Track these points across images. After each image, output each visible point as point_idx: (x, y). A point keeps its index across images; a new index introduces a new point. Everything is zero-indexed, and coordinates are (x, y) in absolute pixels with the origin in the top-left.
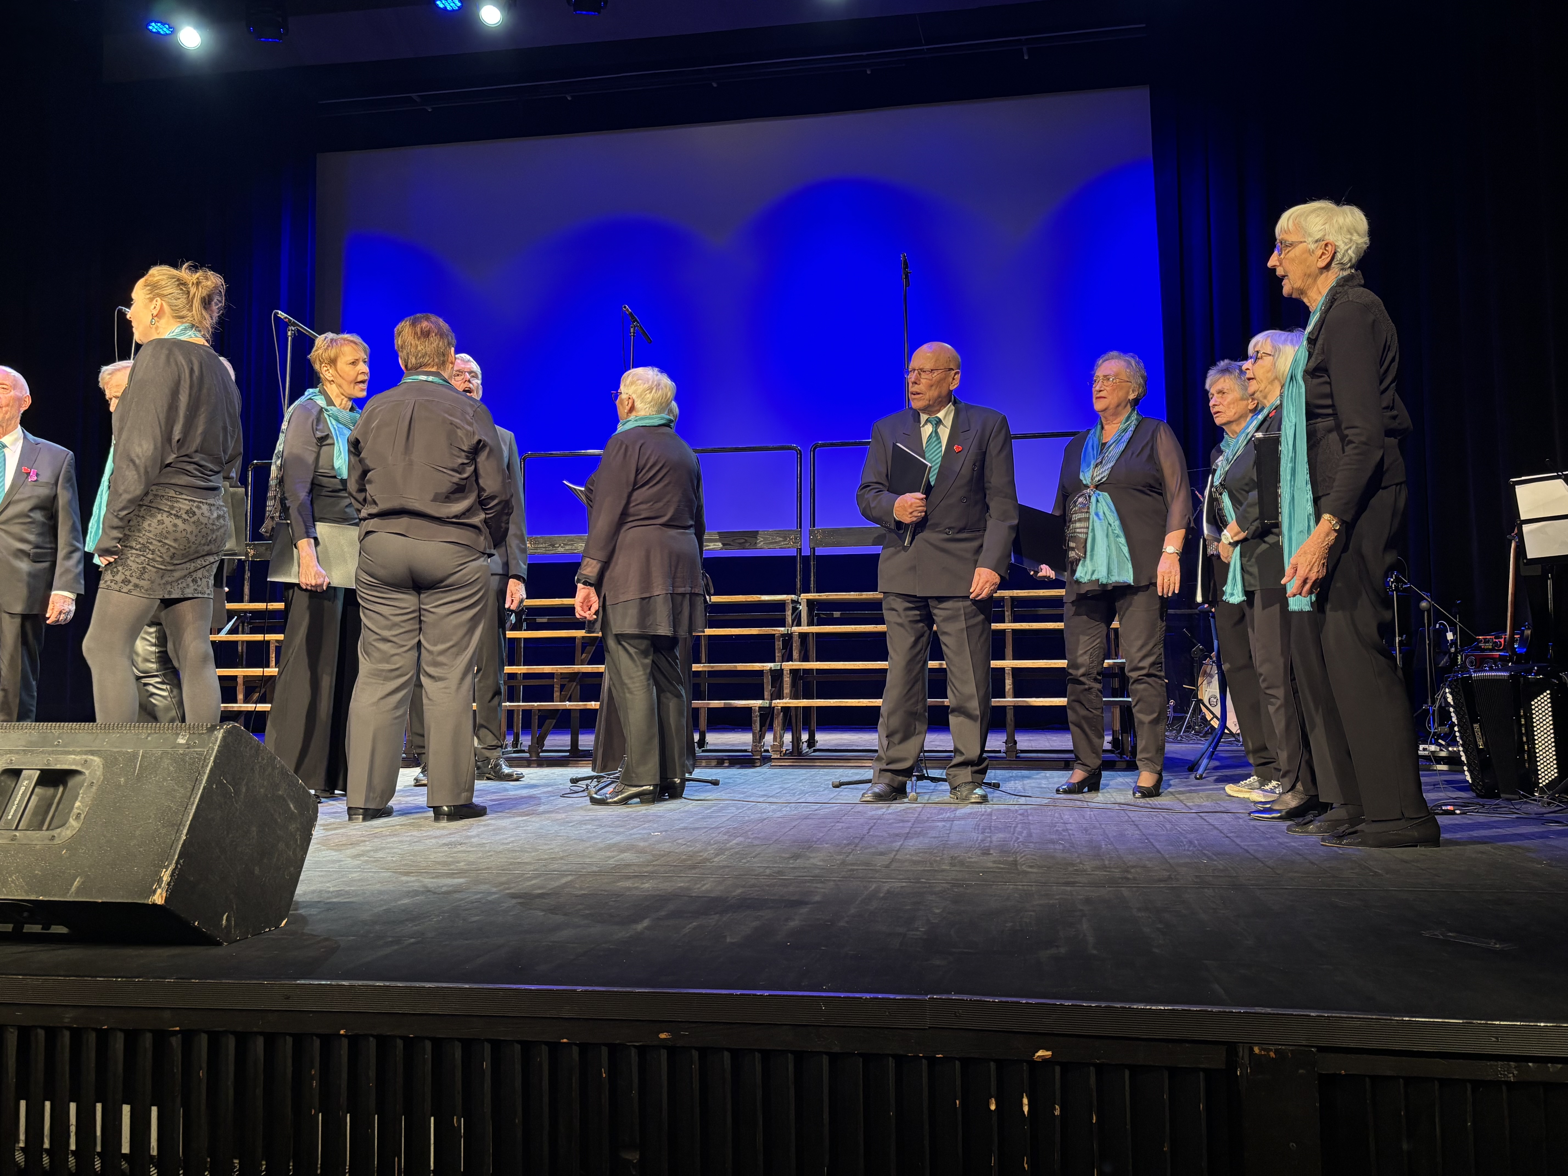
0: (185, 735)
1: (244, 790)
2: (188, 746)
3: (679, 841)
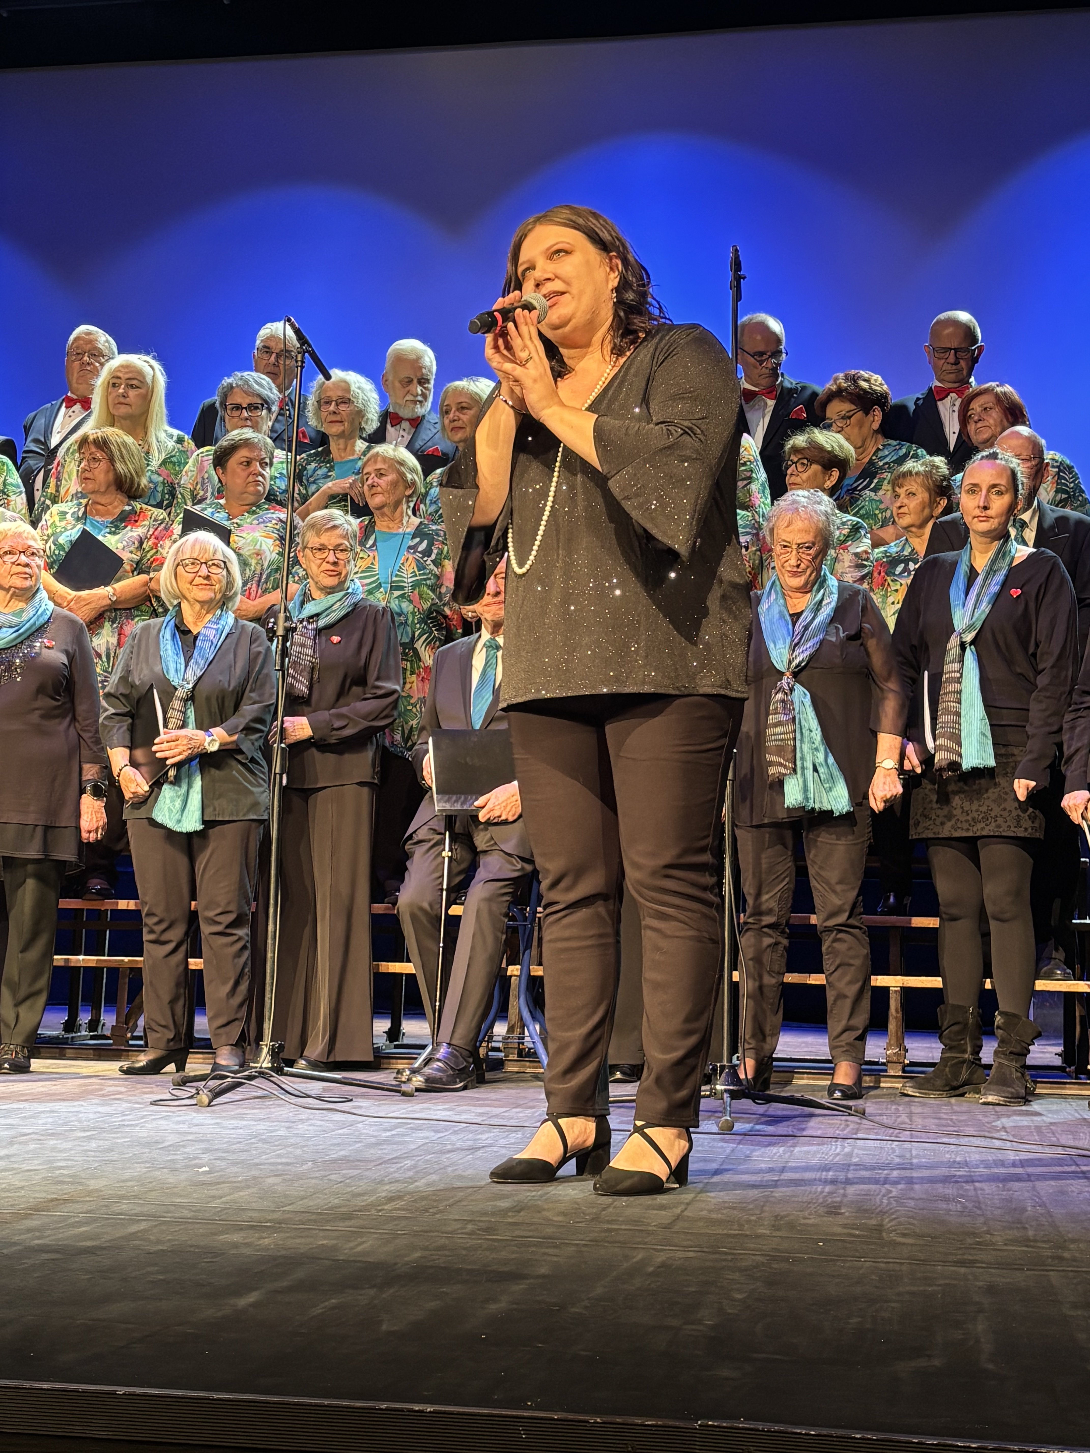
3: (333, 1177)
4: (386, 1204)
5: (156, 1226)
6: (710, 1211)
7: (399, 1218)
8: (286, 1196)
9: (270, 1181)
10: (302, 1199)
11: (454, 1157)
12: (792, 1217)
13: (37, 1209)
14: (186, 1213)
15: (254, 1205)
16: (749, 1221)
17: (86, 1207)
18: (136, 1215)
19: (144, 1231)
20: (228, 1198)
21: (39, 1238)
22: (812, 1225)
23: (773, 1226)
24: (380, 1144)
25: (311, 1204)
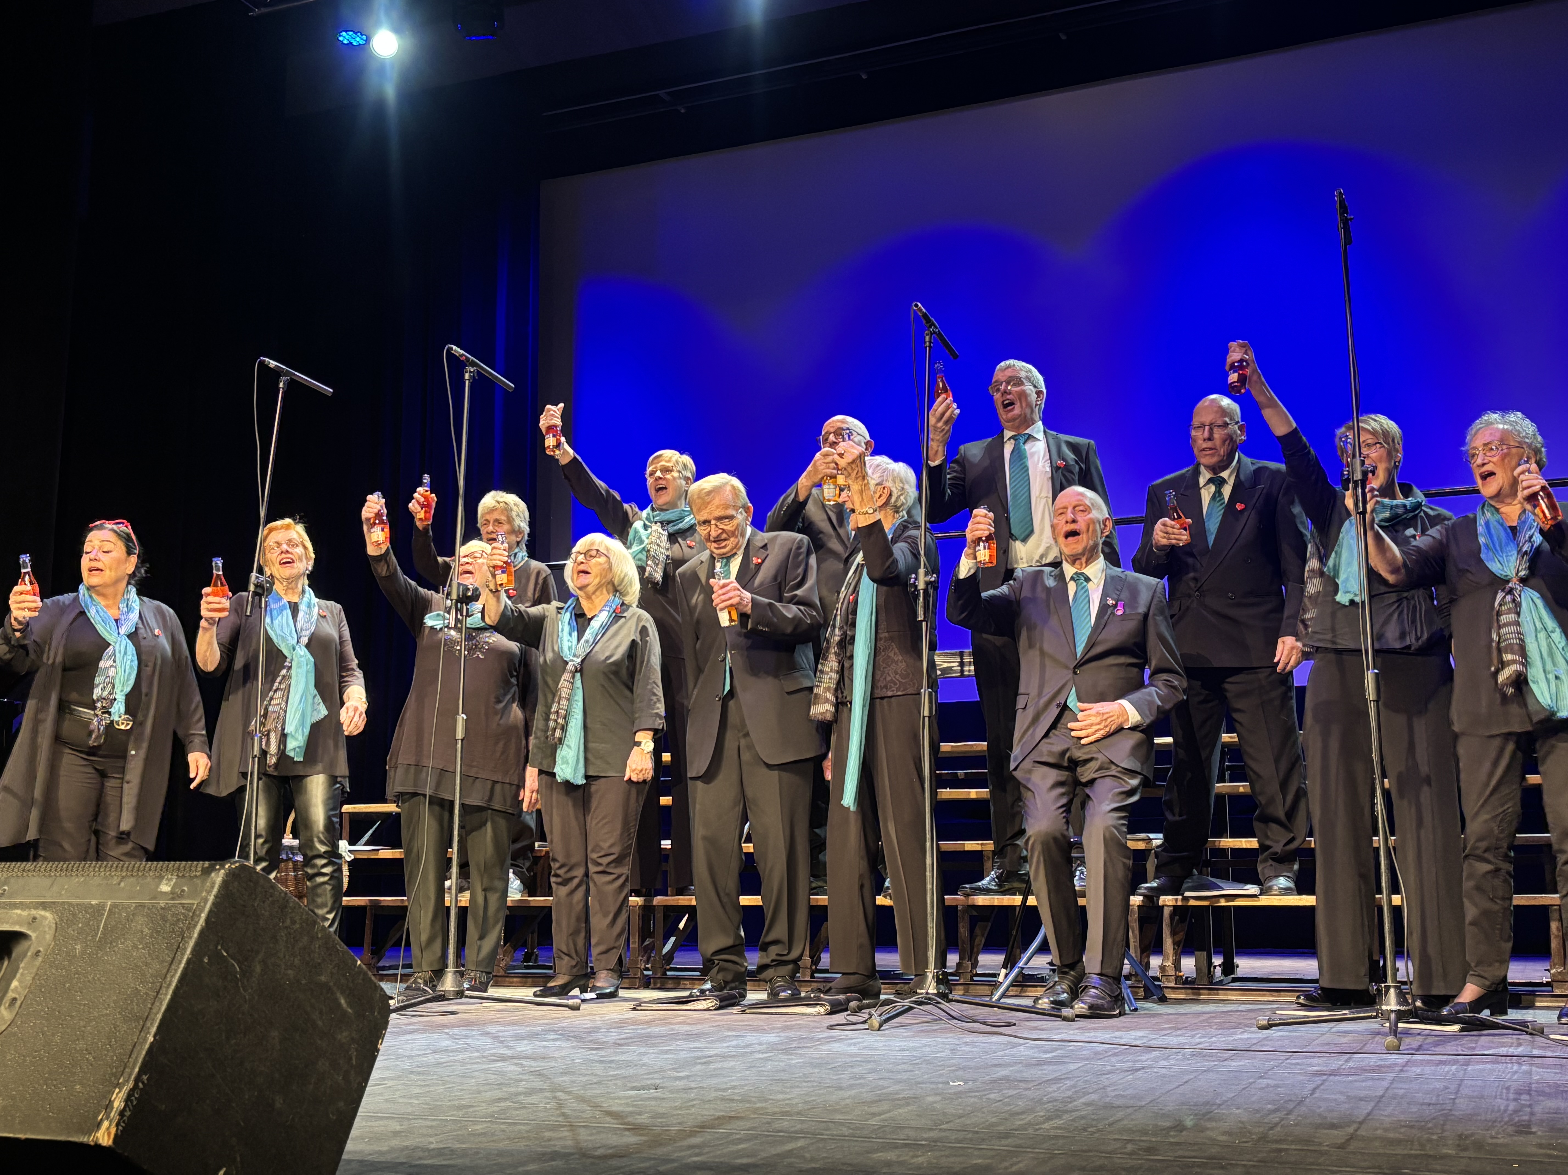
0: (171, 879)
1: (258, 969)
2: (173, 895)
3: (992, 1096)
4: (1044, 1123)
5: (812, 1144)
6: (1386, 1130)
7: (1056, 1137)
8: (944, 1114)
9: (930, 1099)
10: (960, 1117)
11: (1114, 1078)
12: (1477, 1137)
13: (703, 1127)
14: (845, 1131)
15: (913, 1124)
16: (1430, 1141)
17: (749, 1124)
18: (796, 1132)
19: (802, 1148)
20: (887, 1115)
21: (697, 1155)
22: (1502, 1145)
23: (1459, 1145)
24: (1041, 1065)
25: (968, 1122)
